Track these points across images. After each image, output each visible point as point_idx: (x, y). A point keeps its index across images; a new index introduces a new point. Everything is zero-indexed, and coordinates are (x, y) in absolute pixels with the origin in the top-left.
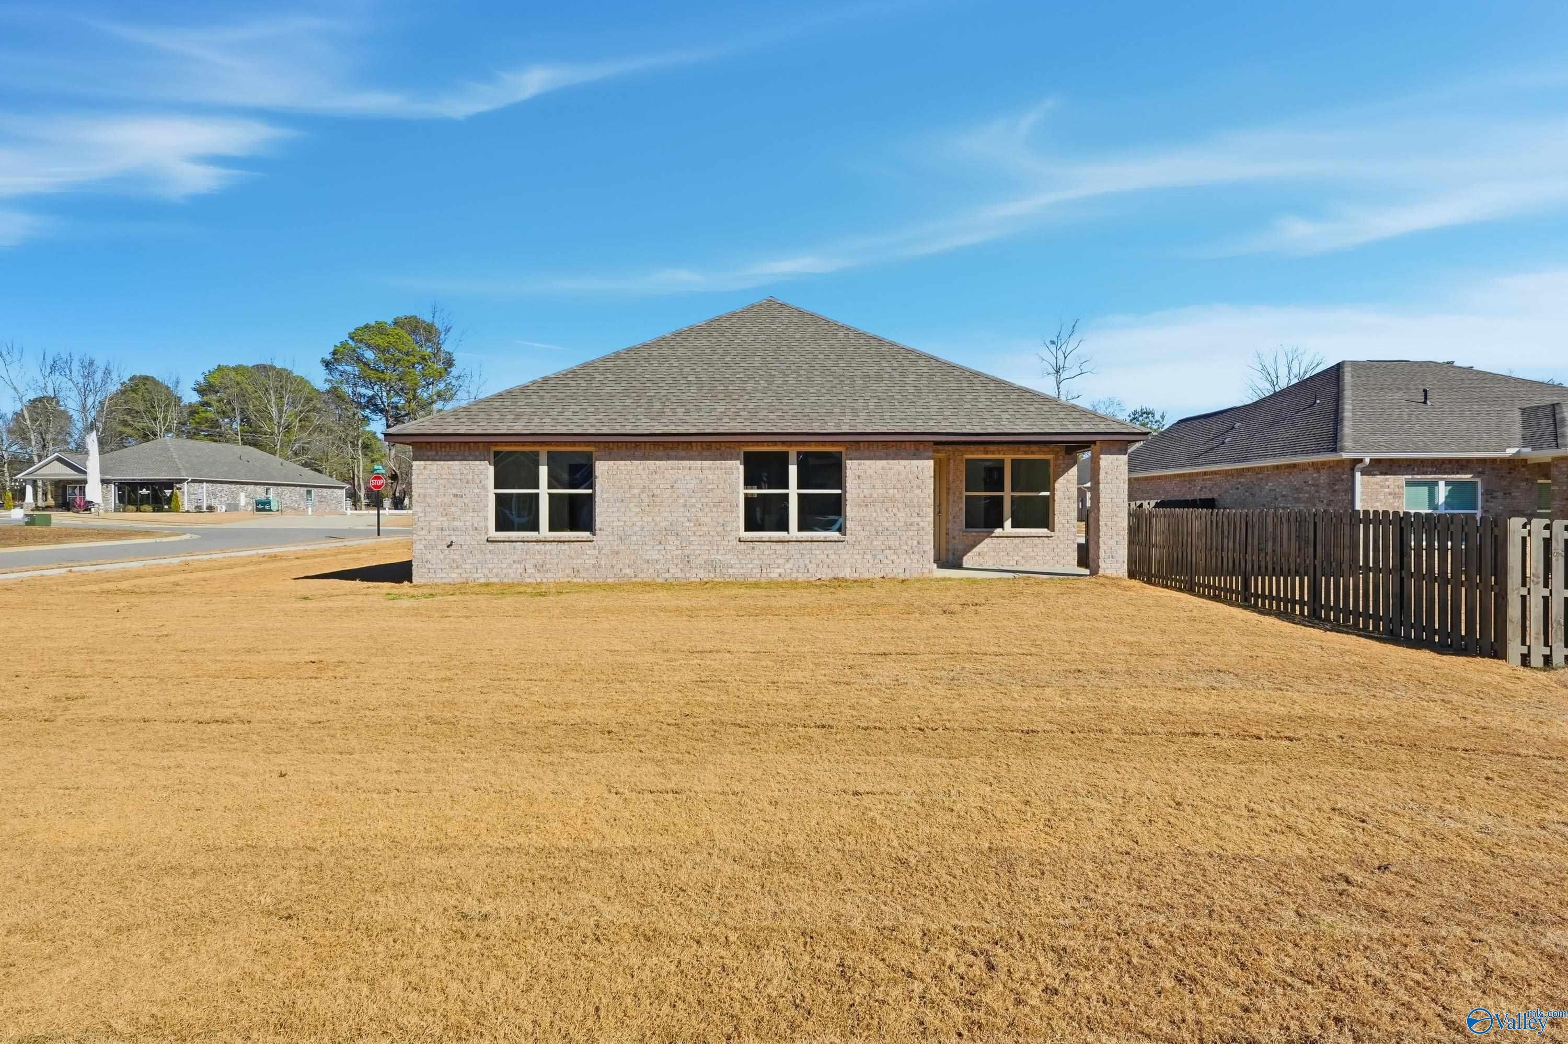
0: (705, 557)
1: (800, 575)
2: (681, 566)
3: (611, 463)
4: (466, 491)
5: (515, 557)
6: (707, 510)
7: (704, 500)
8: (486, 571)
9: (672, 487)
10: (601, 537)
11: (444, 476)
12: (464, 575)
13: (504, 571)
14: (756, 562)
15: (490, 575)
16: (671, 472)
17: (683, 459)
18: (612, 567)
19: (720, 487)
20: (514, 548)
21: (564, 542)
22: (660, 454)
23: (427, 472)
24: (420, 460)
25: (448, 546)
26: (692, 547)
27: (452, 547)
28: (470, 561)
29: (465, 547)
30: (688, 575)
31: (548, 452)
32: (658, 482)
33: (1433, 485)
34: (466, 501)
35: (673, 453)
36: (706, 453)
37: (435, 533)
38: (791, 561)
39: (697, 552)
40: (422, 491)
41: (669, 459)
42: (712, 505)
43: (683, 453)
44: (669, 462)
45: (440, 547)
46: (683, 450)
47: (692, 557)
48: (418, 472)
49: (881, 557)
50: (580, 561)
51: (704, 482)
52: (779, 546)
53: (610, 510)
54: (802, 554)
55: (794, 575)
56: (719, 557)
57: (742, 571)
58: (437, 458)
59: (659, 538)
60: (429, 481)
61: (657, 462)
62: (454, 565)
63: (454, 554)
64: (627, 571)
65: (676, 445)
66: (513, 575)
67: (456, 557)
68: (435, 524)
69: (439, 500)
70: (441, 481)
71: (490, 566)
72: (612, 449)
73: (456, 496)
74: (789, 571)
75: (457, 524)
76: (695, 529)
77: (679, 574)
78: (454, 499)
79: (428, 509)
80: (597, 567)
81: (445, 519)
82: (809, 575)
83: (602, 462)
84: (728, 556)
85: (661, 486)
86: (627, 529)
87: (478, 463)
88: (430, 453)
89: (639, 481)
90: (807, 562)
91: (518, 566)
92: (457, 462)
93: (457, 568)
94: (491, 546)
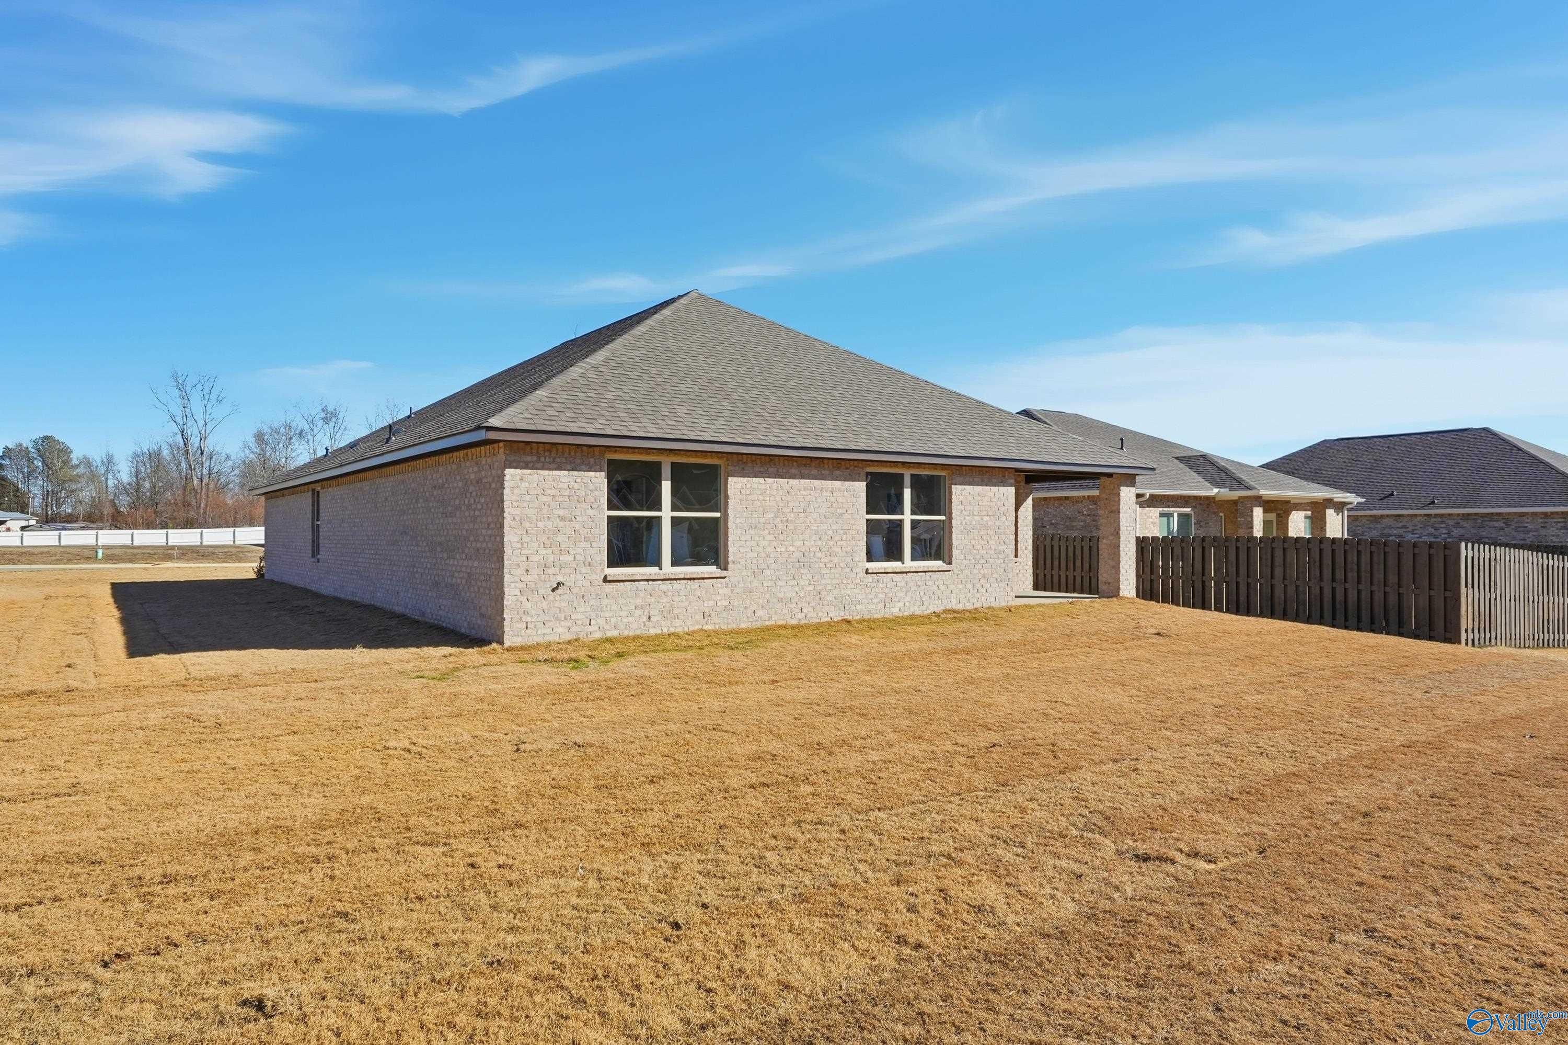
0: (836, 592)
1: (916, 609)
2: (813, 604)
3: (745, 480)
4: (578, 512)
5: (638, 601)
6: (837, 538)
7: (836, 527)
8: (601, 622)
9: (805, 511)
10: (733, 571)
11: (549, 492)
12: (575, 629)
13: (625, 620)
14: (881, 595)
15: (607, 627)
16: (804, 493)
17: (815, 478)
18: (746, 608)
19: (849, 512)
20: (637, 589)
21: (694, 579)
22: (793, 471)
23: (524, 485)
24: (516, 468)
25: (553, 590)
26: (823, 582)
27: (559, 591)
28: (582, 609)
29: (575, 590)
30: (820, 614)
31: (672, 463)
32: (791, 504)
33: (1169, 516)
34: (577, 526)
35: (805, 471)
36: (837, 473)
37: (534, 572)
38: (909, 594)
39: (829, 587)
40: (517, 512)
41: (803, 478)
42: (842, 532)
43: (815, 472)
44: (803, 481)
45: (541, 592)
46: (816, 468)
47: (824, 593)
48: (512, 483)
49: (978, 586)
50: (711, 603)
51: (834, 505)
52: (897, 577)
53: (743, 538)
54: (919, 586)
55: (912, 609)
56: (849, 592)
57: (869, 607)
58: (539, 465)
59: (793, 571)
60: (528, 498)
61: (791, 481)
62: (562, 616)
63: (561, 600)
64: (760, 613)
65: (808, 461)
66: (634, 626)
67: (563, 604)
68: (536, 558)
69: (541, 524)
70: (545, 498)
71: (607, 615)
72: (746, 463)
73: (562, 519)
74: (907, 604)
75: (566, 558)
76: (826, 560)
77: (812, 615)
78: (561, 524)
79: (526, 538)
80: (729, 609)
81: (549, 551)
82: (924, 608)
83: (735, 479)
84: (856, 591)
85: (795, 510)
86: (761, 561)
87: (592, 474)
88: (529, 459)
89: (773, 503)
90: (922, 593)
91: (641, 613)
92: (565, 473)
93: (566, 619)
94: (609, 587)
